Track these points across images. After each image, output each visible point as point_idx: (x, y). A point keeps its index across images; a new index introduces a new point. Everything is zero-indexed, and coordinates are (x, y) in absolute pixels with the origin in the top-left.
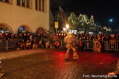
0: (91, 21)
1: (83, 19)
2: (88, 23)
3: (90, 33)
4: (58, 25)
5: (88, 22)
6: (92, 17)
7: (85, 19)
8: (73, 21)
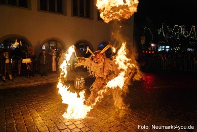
0: (191, 33)
1: (180, 31)
2: (186, 37)
3: (189, 49)
4: (144, 40)
5: (186, 34)
6: (193, 28)
7: (183, 30)
8: (165, 34)
